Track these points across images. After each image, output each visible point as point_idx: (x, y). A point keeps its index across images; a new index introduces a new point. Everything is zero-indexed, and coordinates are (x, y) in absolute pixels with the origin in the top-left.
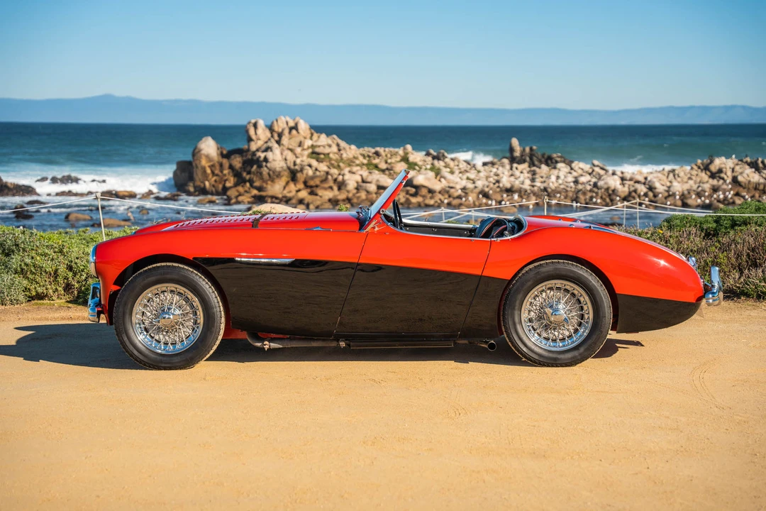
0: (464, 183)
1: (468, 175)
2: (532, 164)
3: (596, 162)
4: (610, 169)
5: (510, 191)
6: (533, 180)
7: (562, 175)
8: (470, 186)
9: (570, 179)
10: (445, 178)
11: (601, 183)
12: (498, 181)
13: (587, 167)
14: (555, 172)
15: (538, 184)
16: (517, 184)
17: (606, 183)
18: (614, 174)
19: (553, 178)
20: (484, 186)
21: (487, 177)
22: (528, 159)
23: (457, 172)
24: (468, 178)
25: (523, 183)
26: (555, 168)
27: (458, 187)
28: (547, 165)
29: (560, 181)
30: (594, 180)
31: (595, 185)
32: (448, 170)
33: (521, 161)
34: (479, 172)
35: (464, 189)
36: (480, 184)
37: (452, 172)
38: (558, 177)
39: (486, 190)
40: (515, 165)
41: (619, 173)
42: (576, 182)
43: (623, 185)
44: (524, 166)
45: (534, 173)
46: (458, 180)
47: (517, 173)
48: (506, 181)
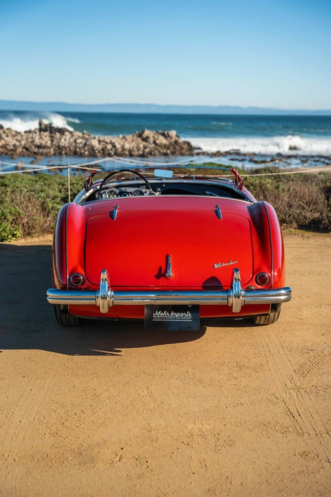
0: (14, 142)
1: (16, 137)
2: (51, 132)
3: (85, 132)
4: (93, 136)
5: (39, 147)
6: (52, 141)
7: (67, 139)
8: (18, 144)
9: (72, 140)
10: (3, 139)
11: (88, 143)
12: (33, 141)
13: (80, 134)
14: (64, 137)
15: (54, 143)
16: (43, 143)
17: (91, 143)
18: (95, 138)
19: (63, 140)
20: (25, 144)
21: (27, 139)
22: (49, 129)
23: (10, 136)
24: (17, 140)
25: (46, 142)
26: (63, 134)
27: (11, 144)
28: (59, 133)
29: (66, 142)
30: (84, 142)
31: (85, 144)
32: (5, 135)
33: (45, 130)
34: (22, 136)
35: (14, 145)
36: (23, 143)
37: (7, 136)
38: (65, 140)
39: (27, 146)
40: (42, 133)
41: (97, 137)
42: (75, 141)
43: (100, 144)
44: (47, 133)
45: (52, 137)
46: (11, 140)
47: (43, 137)
48: (37, 141)
